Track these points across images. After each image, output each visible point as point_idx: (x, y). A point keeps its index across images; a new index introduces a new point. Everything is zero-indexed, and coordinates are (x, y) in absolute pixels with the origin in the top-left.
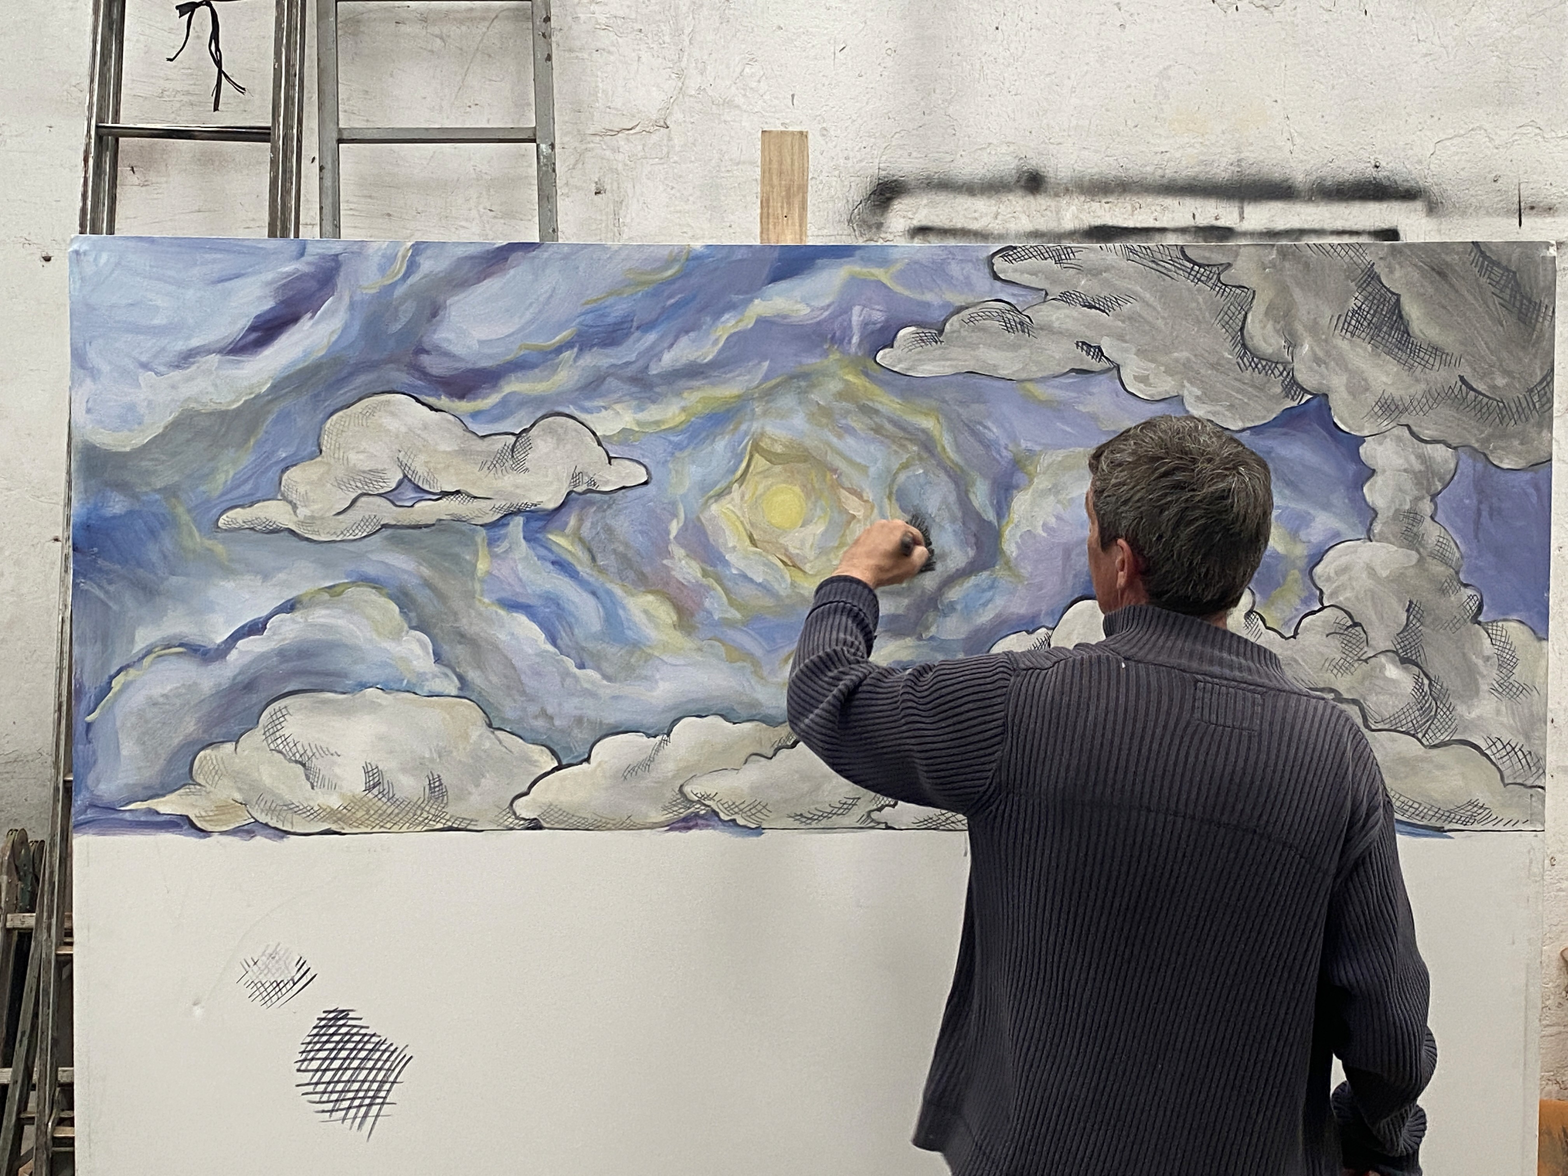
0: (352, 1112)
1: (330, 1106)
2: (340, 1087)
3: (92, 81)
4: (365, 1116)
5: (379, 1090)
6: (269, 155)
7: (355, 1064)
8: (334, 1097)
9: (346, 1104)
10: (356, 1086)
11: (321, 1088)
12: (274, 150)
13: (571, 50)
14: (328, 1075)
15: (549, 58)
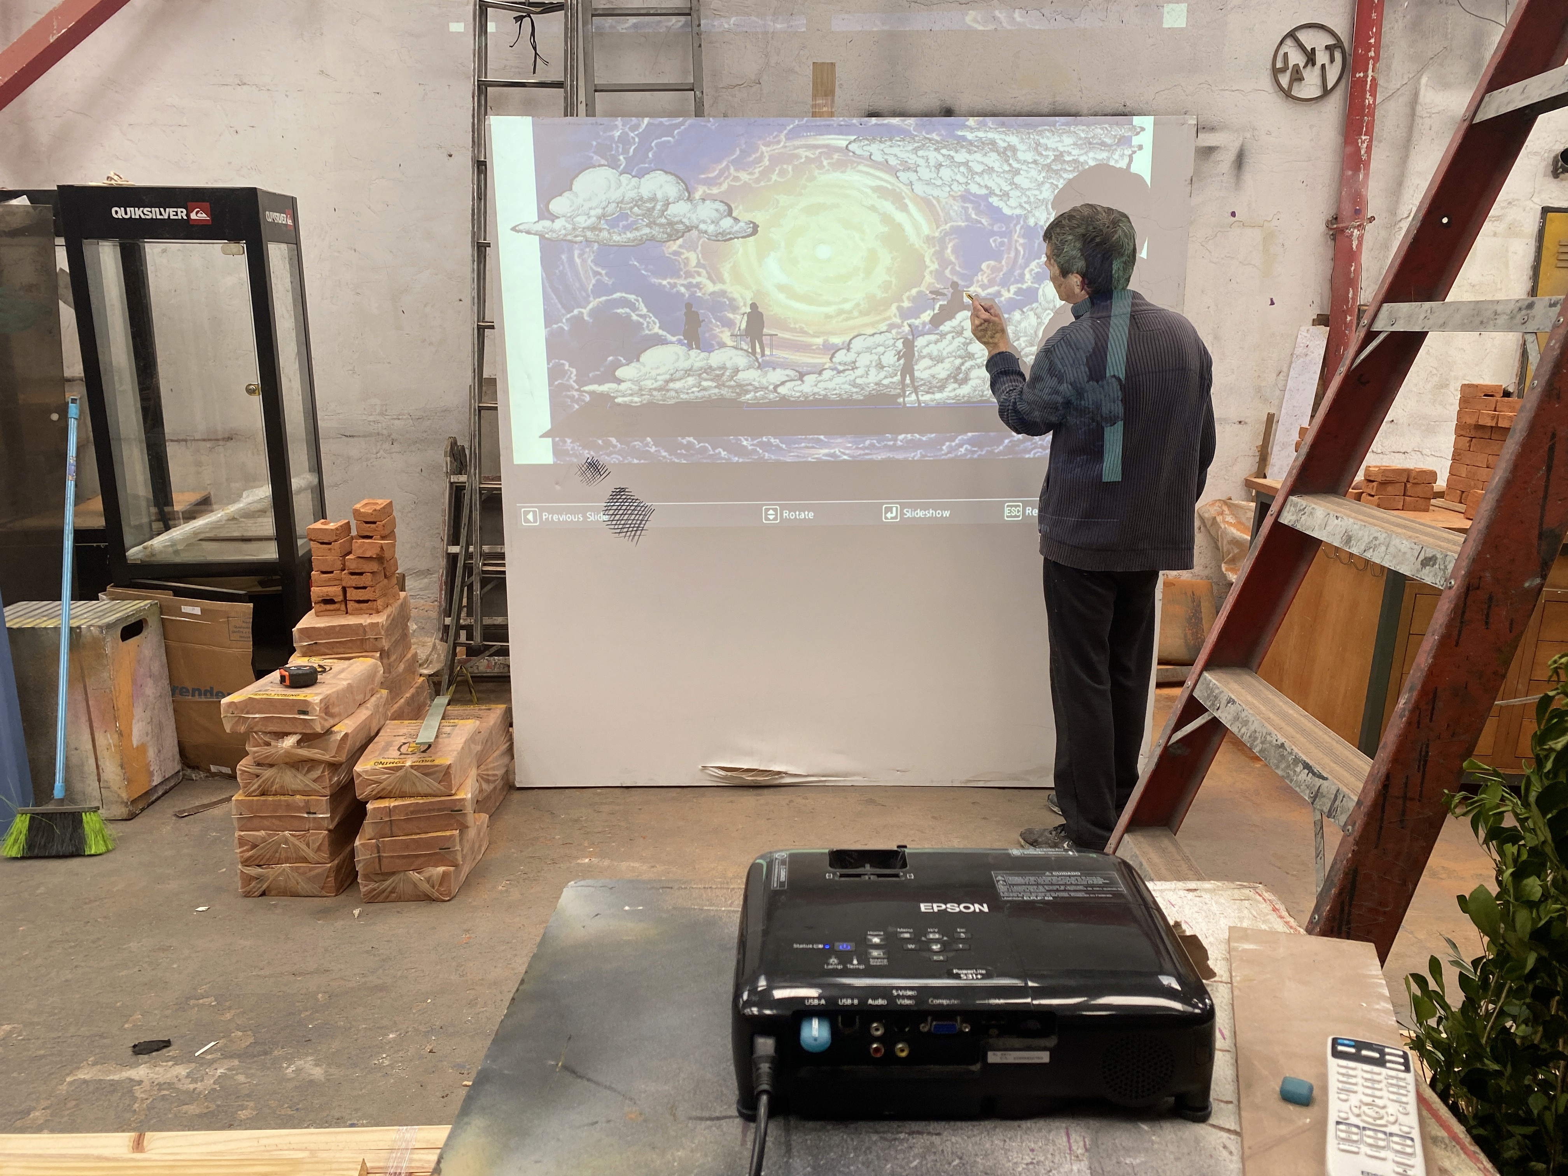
0: (629, 533)
1: (618, 531)
2: (623, 522)
3: (474, 55)
4: (635, 535)
5: (640, 524)
6: (563, 94)
7: (629, 512)
8: (621, 526)
9: (625, 530)
10: (630, 522)
11: (614, 522)
12: (566, 92)
13: (710, 43)
14: (617, 517)
15: (700, 46)
